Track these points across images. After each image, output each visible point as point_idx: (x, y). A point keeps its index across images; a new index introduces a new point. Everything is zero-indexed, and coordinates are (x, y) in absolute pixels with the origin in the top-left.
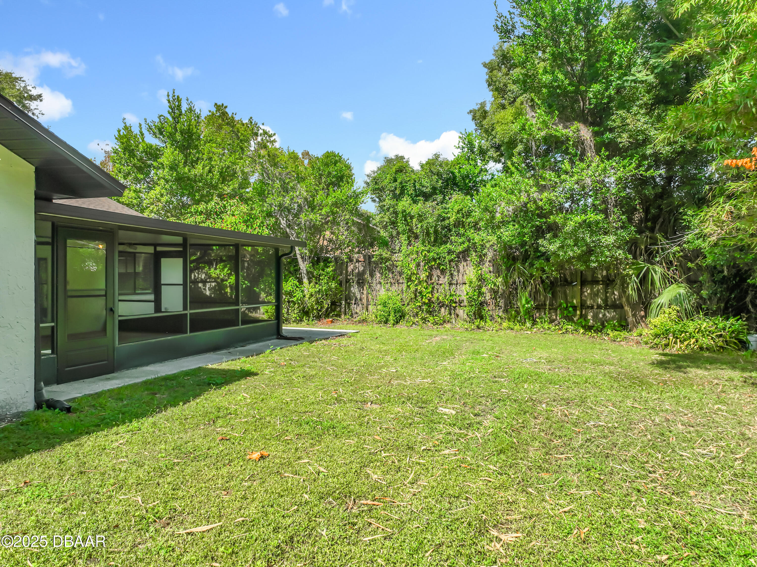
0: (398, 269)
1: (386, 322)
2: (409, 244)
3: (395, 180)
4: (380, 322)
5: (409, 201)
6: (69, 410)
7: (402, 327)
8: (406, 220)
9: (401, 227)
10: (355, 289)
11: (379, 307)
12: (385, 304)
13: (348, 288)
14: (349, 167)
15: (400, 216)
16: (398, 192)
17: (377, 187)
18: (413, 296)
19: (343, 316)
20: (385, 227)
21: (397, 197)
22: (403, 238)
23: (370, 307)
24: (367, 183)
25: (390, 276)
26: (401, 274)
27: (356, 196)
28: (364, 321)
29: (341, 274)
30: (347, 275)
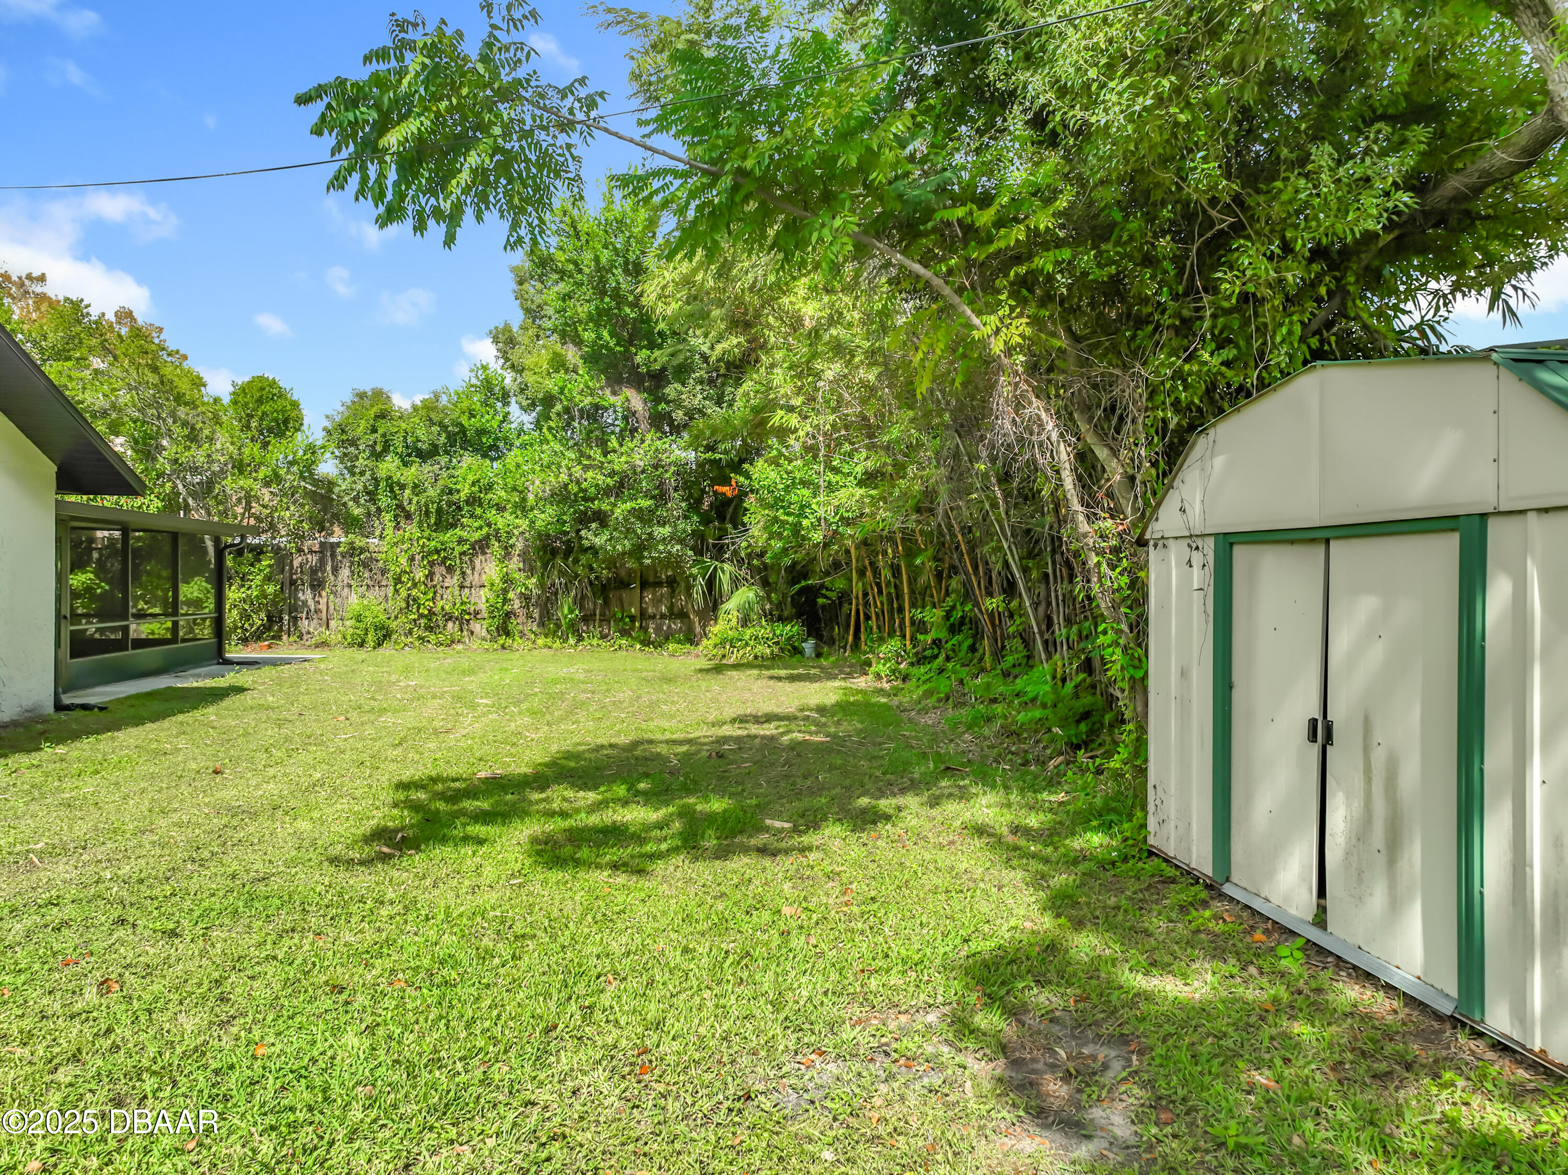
0: (380, 564)
1: (362, 645)
2: (397, 527)
3: (374, 430)
4: (351, 645)
5: (397, 462)
6: (102, 709)
7: (387, 650)
8: (392, 491)
9: (384, 500)
10: (306, 595)
11: (349, 623)
12: (359, 618)
13: (294, 595)
14: (295, 405)
15: (383, 484)
16: (379, 448)
17: (344, 437)
18: (404, 605)
19: (285, 637)
20: (356, 499)
21: (377, 456)
22: (387, 517)
23: (333, 624)
24: (329, 432)
25: (367, 575)
26: (384, 572)
27: (311, 449)
28: (323, 644)
29: (282, 572)
30: (291, 574)
